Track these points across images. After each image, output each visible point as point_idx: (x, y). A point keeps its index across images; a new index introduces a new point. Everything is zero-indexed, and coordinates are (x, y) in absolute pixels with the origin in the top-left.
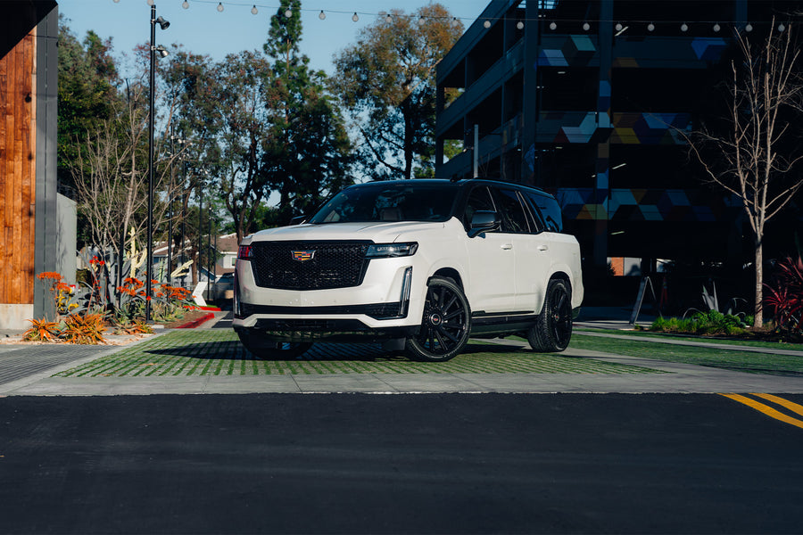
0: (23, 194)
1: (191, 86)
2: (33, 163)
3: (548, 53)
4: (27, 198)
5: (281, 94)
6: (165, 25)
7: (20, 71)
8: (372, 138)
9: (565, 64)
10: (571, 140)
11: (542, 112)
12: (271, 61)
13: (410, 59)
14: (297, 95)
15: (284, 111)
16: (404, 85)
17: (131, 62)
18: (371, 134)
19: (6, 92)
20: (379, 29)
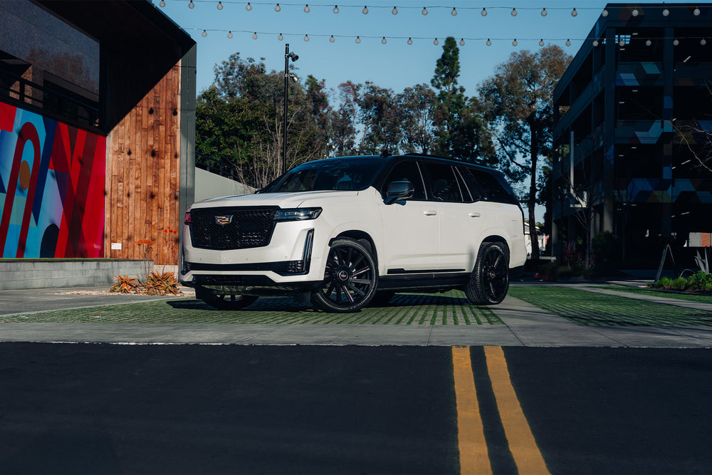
0: (171, 183)
1: (380, 111)
2: (178, 160)
3: (623, 76)
4: (173, 186)
5: (444, 114)
6: (295, 58)
7: (169, 92)
8: (506, 145)
9: (637, 84)
10: (642, 142)
11: (619, 121)
12: (437, 92)
13: (534, 86)
14: (456, 115)
15: (446, 127)
16: (530, 105)
17: (337, 95)
18: (506, 141)
19: (159, 108)
20: (511, 65)
